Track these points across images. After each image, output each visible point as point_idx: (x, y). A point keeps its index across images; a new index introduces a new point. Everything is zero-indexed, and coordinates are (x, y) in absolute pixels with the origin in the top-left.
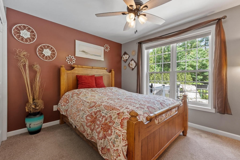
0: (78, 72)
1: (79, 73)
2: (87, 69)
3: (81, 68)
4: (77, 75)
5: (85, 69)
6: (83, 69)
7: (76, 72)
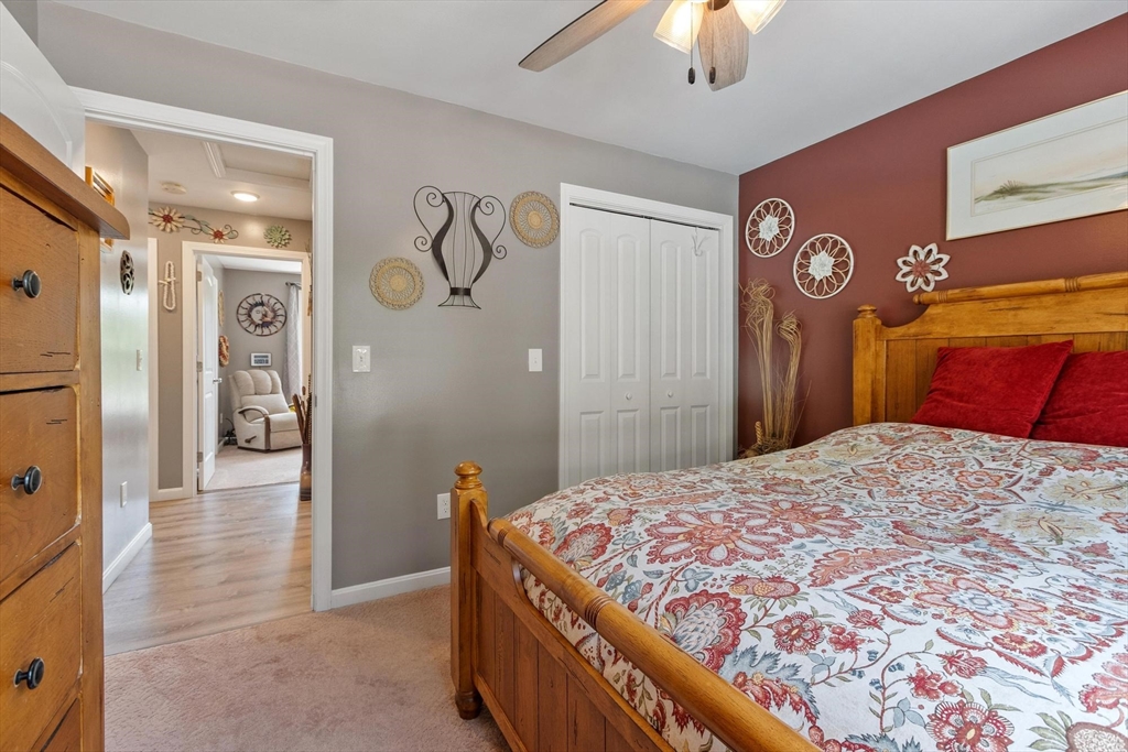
0: (946, 331)
1: (955, 333)
2: (1015, 303)
3: (969, 305)
4: (944, 344)
5: (1003, 304)
6: (991, 305)
7: (939, 329)
